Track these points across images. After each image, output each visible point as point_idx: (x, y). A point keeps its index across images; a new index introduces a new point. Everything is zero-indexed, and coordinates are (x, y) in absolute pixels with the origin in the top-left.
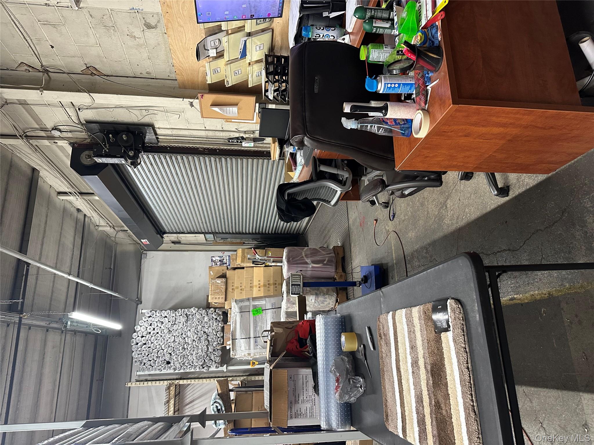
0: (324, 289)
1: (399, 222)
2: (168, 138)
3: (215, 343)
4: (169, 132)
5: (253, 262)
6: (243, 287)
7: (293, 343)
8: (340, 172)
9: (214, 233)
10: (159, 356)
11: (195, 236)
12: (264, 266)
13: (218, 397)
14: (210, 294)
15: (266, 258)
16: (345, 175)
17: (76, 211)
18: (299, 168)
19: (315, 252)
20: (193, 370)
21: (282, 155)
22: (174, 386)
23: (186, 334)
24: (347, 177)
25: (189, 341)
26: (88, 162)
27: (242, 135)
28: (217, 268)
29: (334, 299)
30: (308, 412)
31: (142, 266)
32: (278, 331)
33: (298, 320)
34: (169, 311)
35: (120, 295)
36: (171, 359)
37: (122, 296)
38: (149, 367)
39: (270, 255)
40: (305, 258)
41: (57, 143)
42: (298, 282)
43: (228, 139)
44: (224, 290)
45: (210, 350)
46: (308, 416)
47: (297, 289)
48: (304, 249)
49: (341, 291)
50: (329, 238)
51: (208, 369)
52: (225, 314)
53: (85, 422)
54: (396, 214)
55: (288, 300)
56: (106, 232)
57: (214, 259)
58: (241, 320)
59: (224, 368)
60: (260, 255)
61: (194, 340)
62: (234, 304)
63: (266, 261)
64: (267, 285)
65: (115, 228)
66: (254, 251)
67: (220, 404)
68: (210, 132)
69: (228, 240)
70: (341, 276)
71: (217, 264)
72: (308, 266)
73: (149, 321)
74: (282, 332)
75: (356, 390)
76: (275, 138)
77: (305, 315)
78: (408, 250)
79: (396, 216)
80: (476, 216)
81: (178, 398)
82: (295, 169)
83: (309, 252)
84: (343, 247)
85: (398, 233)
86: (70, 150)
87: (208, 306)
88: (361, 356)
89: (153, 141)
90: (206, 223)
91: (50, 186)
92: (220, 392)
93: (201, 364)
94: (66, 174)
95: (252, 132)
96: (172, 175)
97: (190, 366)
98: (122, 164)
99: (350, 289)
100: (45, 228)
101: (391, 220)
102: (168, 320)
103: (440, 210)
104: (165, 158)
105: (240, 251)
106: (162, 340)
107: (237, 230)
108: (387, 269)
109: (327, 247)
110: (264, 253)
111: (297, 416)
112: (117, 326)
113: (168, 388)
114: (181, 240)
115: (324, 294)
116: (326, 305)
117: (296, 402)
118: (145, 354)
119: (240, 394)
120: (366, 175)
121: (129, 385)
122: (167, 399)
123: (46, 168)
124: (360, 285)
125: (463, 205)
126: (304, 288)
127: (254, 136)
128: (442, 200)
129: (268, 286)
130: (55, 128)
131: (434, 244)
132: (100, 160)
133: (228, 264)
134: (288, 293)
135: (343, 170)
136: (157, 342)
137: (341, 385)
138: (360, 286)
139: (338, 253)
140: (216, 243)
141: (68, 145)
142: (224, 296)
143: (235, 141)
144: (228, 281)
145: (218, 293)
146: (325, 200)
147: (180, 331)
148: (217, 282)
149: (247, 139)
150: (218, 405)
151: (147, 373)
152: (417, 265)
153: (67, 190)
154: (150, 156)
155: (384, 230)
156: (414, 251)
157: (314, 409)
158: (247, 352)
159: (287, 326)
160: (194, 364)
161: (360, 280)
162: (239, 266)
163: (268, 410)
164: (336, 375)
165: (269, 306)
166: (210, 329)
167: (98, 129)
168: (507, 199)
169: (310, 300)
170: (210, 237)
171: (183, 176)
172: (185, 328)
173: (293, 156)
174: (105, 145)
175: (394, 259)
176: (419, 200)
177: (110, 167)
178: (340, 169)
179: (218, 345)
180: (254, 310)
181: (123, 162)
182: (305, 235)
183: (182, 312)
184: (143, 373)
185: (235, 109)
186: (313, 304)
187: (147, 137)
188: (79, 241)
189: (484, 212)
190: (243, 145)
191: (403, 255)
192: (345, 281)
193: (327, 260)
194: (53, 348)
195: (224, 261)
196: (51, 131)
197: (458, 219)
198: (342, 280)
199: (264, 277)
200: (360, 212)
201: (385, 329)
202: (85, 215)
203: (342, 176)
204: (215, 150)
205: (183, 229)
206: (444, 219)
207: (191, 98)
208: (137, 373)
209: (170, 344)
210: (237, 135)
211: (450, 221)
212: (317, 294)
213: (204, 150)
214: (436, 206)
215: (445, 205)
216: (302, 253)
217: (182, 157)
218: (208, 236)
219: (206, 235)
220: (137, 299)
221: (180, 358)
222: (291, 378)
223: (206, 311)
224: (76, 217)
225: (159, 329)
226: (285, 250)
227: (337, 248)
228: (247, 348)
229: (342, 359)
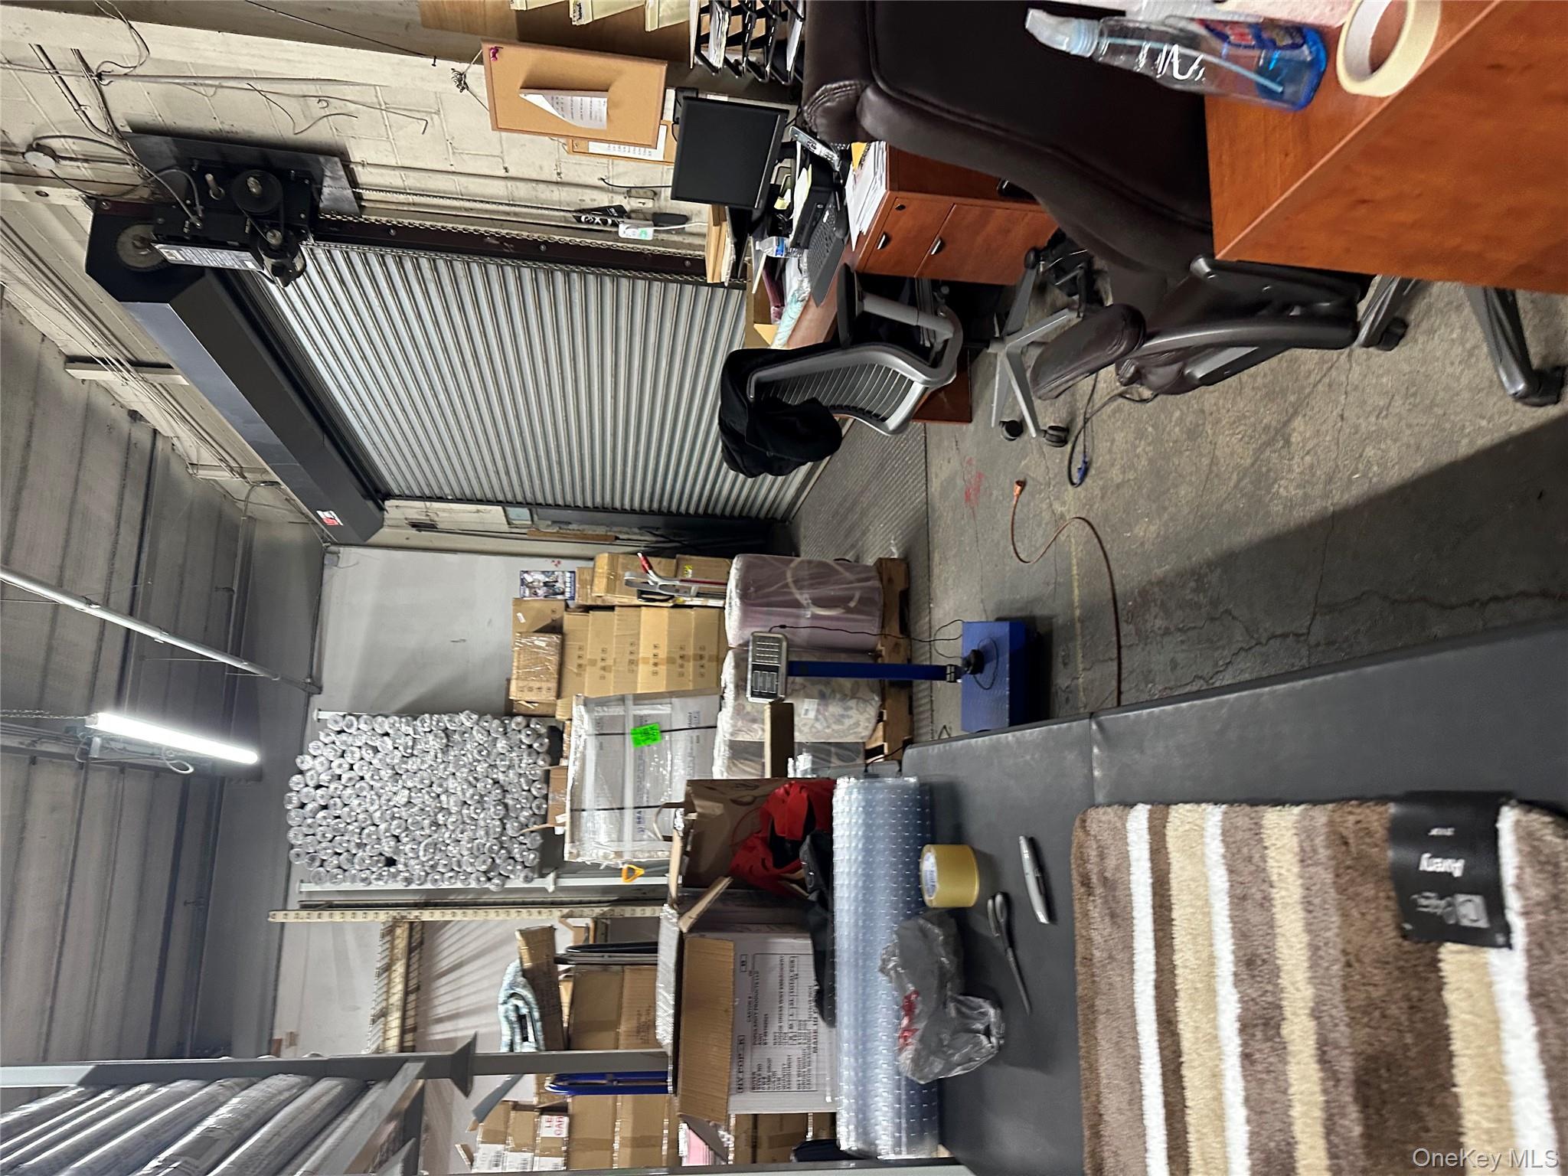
0: (847, 683)
1: (1104, 489)
2: (389, 197)
3: (526, 814)
4: (394, 179)
5: (641, 594)
6: (610, 662)
7: (752, 849)
8: (925, 322)
9: (532, 505)
10: (365, 841)
11: (478, 511)
12: (672, 607)
13: (521, 980)
14: (514, 677)
15: (677, 583)
16: (941, 331)
17: (129, 418)
18: (792, 310)
19: (821, 574)
20: (459, 885)
21: (739, 270)
22: (407, 926)
23: (441, 786)
24: (946, 337)
25: (452, 803)
26: (142, 258)
27: (619, 200)
28: (537, 605)
29: (872, 712)
30: (794, 1071)
31: (326, 589)
32: (707, 812)
33: (768, 775)
34: (397, 718)
35: (257, 668)
36: (397, 851)
37: (262, 670)
38: (336, 871)
39: (689, 576)
40: (794, 590)
41: (47, 195)
42: (772, 659)
43: (575, 211)
44: (553, 668)
45: (510, 832)
46: (794, 1087)
47: (768, 679)
48: (792, 561)
49: (893, 690)
50: (864, 534)
51: (503, 885)
52: (556, 735)
53: (91, 1067)
54: (1094, 465)
55: (739, 711)
56: (222, 487)
57: (529, 578)
58: (598, 756)
59: (548, 883)
60: (661, 574)
61: (465, 803)
62: (578, 710)
63: (677, 591)
64: (677, 660)
65: (246, 474)
66: (644, 563)
67: (527, 1003)
68: (520, 184)
69: (570, 527)
70: (897, 645)
71: (536, 594)
72: (802, 612)
73: (338, 743)
74: (721, 815)
75: (967, 1043)
76: (721, 207)
77: (790, 760)
78: (1129, 576)
79: (1092, 472)
80: (1407, 474)
81: (417, 957)
82: (780, 316)
83: (807, 573)
84: (906, 561)
85: (1095, 526)
86: (86, 217)
87: (509, 710)
88: (990, 929)
89: (346, 207)
90: (507, 473)
91: (41, 337)
92: (527, 965)
93: (484, 868)
94: (86, 300)
95: (650, 194)
96: (406, 321)
97: (451, 874)
98: (249, 272)
99: (922, 686)
100: (25, 460)
101: (1072, 483)
102: (394, 743)
103: (1260, 450)
104: (383, 264)
105: (603, 561)
106: (375, 797)
107: (598, 499)
108: (1049, 635)
109: (857, 560)
110: (673, 568)
111: (758, 1083)
112: (244, 755)
113: (390, 931)
114: (436, 519)
115: (845, 697)
116: (849, 728)
117: (758, 1039)
118: (324, 836)
119: (589, 972)
120: (1001, 339)
121: (279, 917)
122: (386, 960)
123: (22, 276)
124: (957, 677)
125: (1356, 433)
126: (791, 679)
127: (657, 205)
128: (1270, 416)
129: (679, 661)
130: (37, 146)
131: (1228, 561)
132: (175, 252)
133: (568, 595)
134: (740, 687)
135: (936, 314)
136: (360, 804)
137: (921, 1026)
138: (955, 681)
139: (890, 580)
140: (535, 535)
141: (80, 203)
142: (553, 685)
143: (598, 219)
144: (569, 643)
145: (537, 675)
146: (869, 412)
147: (425, 775)
148: (536, 643)
149: (633, 215)
150: (520, 1003)
151: (328, 887)
152: (1159, 628)
153: (94, 352)
154: (337, 255)
155: (1046, 516)
156: (1150, 583)
157: (814, 1065)
158: (614, 847)
159: (735, 794)
160: (464, 868)
161: (959, 663)
162: (599, 603)
163: (669, 1051)
164: (901, 988)
165: (681, 722)
166: (511, 775)
167: (170, 154)
168: (1552, 411)
169: (803, 712)
170: (521, 515)
171: (437, 324)
172: (442, 766)
173: (775, 269)
174: (191, 207)
175: (1076, 604)
176: (1181, 419)
177: (210, 277)
178: (925, 311)
179: (533, 820)
180: (638, 730)
181: (251, 265)
182: (791, 523)
183: (434, 723)
184: (318, 888)
185: (597, 104)
186: (811, 722)
187: (326, 191)
188: (134, 506)
189: (1445, 457)
190: (621, 234)
191: (1110, 596)
192: (906, 662)
193: (857, 595)
194: (53, 809)
195: (558, 585)
196: (23, 154)
197: (1330, 480)
198: (899, 659)
199: (671, 635)
200: (967, 458)
201: (1111, 862)
202: (155, 432)
203: (931, 335)
204: (536, 243)
205: (441, 488)
206: (1275, 481)
207: (460, 59)
208: (304, 888)
209: (396, 809)
210: (603, 200)
211: (1298, 487)
212: (822, 697)
213: (502, 243)
214: (1246, 439)
215: (1283, 436)
216: (784, 573)
217: (434, 261)
218: (513, 512)
219: (510, 510)
220: (309, 680)
221: (425, 850)
222: (743, 963)
223: (503, 722)
224: (127, 437)
225: (365, 768)
226: (736, 565)
227: (889, 564)
228: (614, 836)
229: (924, 933)
